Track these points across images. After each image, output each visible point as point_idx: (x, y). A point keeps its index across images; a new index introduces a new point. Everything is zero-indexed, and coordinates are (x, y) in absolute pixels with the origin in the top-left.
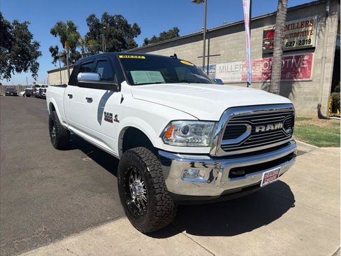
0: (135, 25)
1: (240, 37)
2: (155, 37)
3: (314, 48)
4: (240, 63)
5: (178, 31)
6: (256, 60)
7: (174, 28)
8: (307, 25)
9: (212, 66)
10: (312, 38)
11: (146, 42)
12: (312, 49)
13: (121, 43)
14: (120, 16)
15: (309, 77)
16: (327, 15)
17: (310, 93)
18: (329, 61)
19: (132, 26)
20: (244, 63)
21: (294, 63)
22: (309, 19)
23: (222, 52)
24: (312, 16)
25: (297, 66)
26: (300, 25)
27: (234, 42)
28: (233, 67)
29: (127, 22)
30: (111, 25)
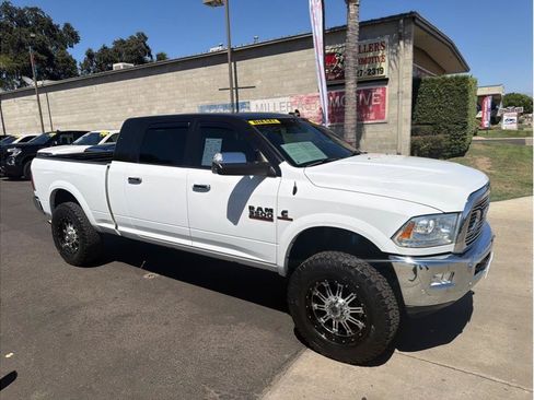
0: (67, 26)
1: (284, 61)
2: (105, 48)
3: (387, 79)
4: (287, 99)
5: (146, 38)
6: (310, 95)
7: (138, 34)
8: (377, 49)
9: (244, 103)
10: (384, 65)
11: (90, 55)
12: (385, 81)
13: (45, 58)
14: (36, 9)
15: (383, 118)
16: (400, 37)
17: (386, 139)
18: (406, 97)
19: (61, 28)
20: (293, 100)
21: (363, 100)
22: (379, 40)
23: (258, 83)
24: (382, 36)
25: (367, 103)
26: (367, 47)
27: (276, 68)
28: (278, 105)
29: (50, 21)
30: (19, 25)
